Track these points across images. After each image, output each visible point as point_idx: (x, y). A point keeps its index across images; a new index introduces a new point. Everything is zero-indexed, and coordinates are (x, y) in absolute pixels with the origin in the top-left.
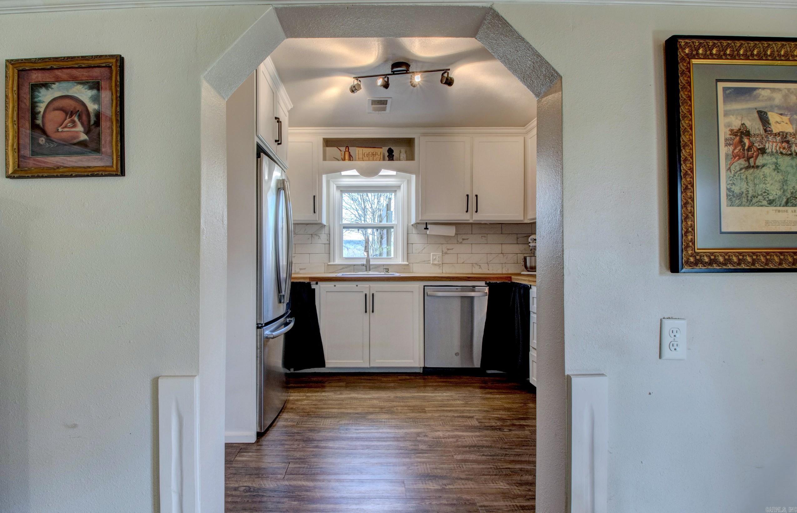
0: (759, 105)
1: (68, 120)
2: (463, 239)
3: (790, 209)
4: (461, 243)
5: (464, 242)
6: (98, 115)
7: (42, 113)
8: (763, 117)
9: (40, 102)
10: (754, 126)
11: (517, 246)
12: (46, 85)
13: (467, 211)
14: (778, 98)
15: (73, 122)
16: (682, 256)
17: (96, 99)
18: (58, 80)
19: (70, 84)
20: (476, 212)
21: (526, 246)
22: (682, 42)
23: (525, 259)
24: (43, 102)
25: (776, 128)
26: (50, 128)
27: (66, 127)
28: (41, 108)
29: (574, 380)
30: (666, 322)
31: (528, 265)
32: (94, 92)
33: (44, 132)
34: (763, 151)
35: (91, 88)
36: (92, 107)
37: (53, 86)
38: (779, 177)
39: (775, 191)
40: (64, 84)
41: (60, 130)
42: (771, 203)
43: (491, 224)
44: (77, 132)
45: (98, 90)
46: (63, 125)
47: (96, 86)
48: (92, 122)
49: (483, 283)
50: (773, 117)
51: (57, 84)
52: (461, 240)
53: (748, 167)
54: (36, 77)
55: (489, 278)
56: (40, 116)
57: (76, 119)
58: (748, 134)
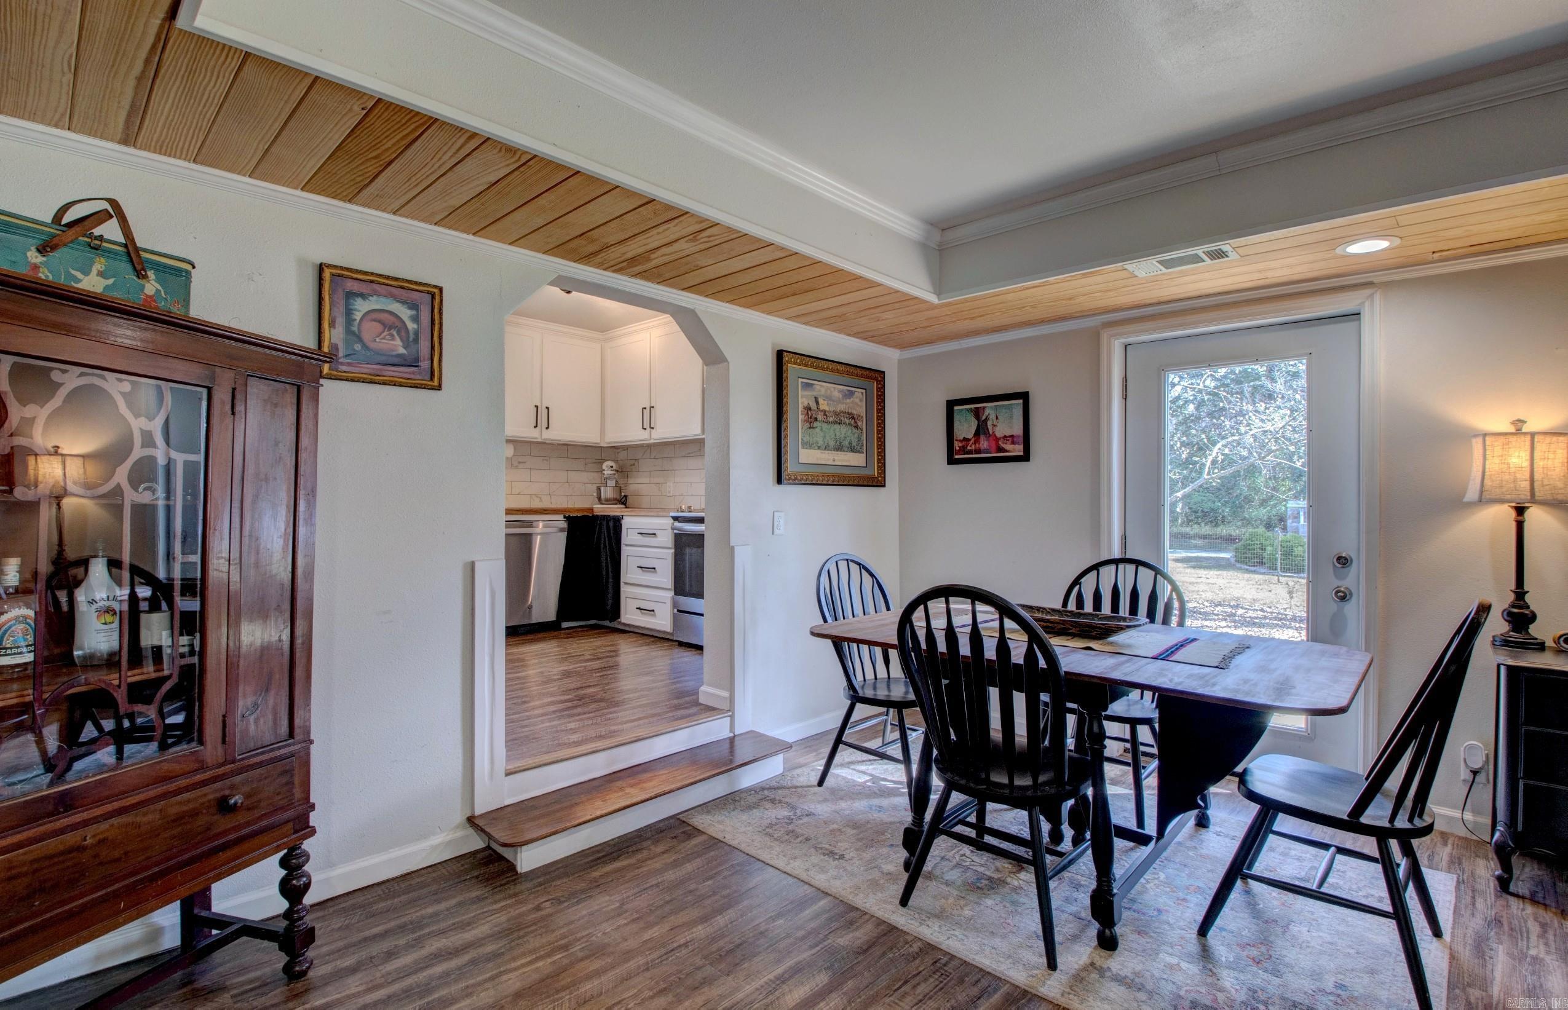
0: (815, 393)
1: (386, 333)
2: (519, 462)
3: (826, 452)
4: (516, 467)
5: (521, 466)
6: (417, 333)
7: (358, 321)
8: (816, 400)
9: (356, 310)
10: (813, 405)
11: (585, 474)
12: (363, 296)
13: (536, 427)
14: (823, 391)
15: (392, 335)
16: (784, 475)
17: (416, 319)
18: (376, 293)
19: (388, 300)
20: (547, 428)
21: (600, 474)
22: (785, 354)
23: (599, 489)
24: (359, 311)
25: (822, 407)
26: (367, 337)
27: (383, 339)
28: (358, 316)
29: (737, 549)
30: (776, 514)
31: (603, 496)
32: (414, 312)
33: (360, 339)
34: (816, 419)
35: (410, 308)
36: (411, 326)
37: (371, 298)
38: (822, 434)
39: (821, 443)
40: (383, 299)
41: (377, 340)
42: (819, 448)
43: (559, 444)
44: (395, 345)
45: (417, 310)
46: (381, 337)
47: (414, 306)
48: (411, 339)
49: (561, 517)
50: (821, 401)
51: (375, 297)
52: (516, 464)
53: (810, 428)
54: (351, 285)
55: (569, 510)
56: (356, 323)
57: (395, 333)
58: (810, 409)
